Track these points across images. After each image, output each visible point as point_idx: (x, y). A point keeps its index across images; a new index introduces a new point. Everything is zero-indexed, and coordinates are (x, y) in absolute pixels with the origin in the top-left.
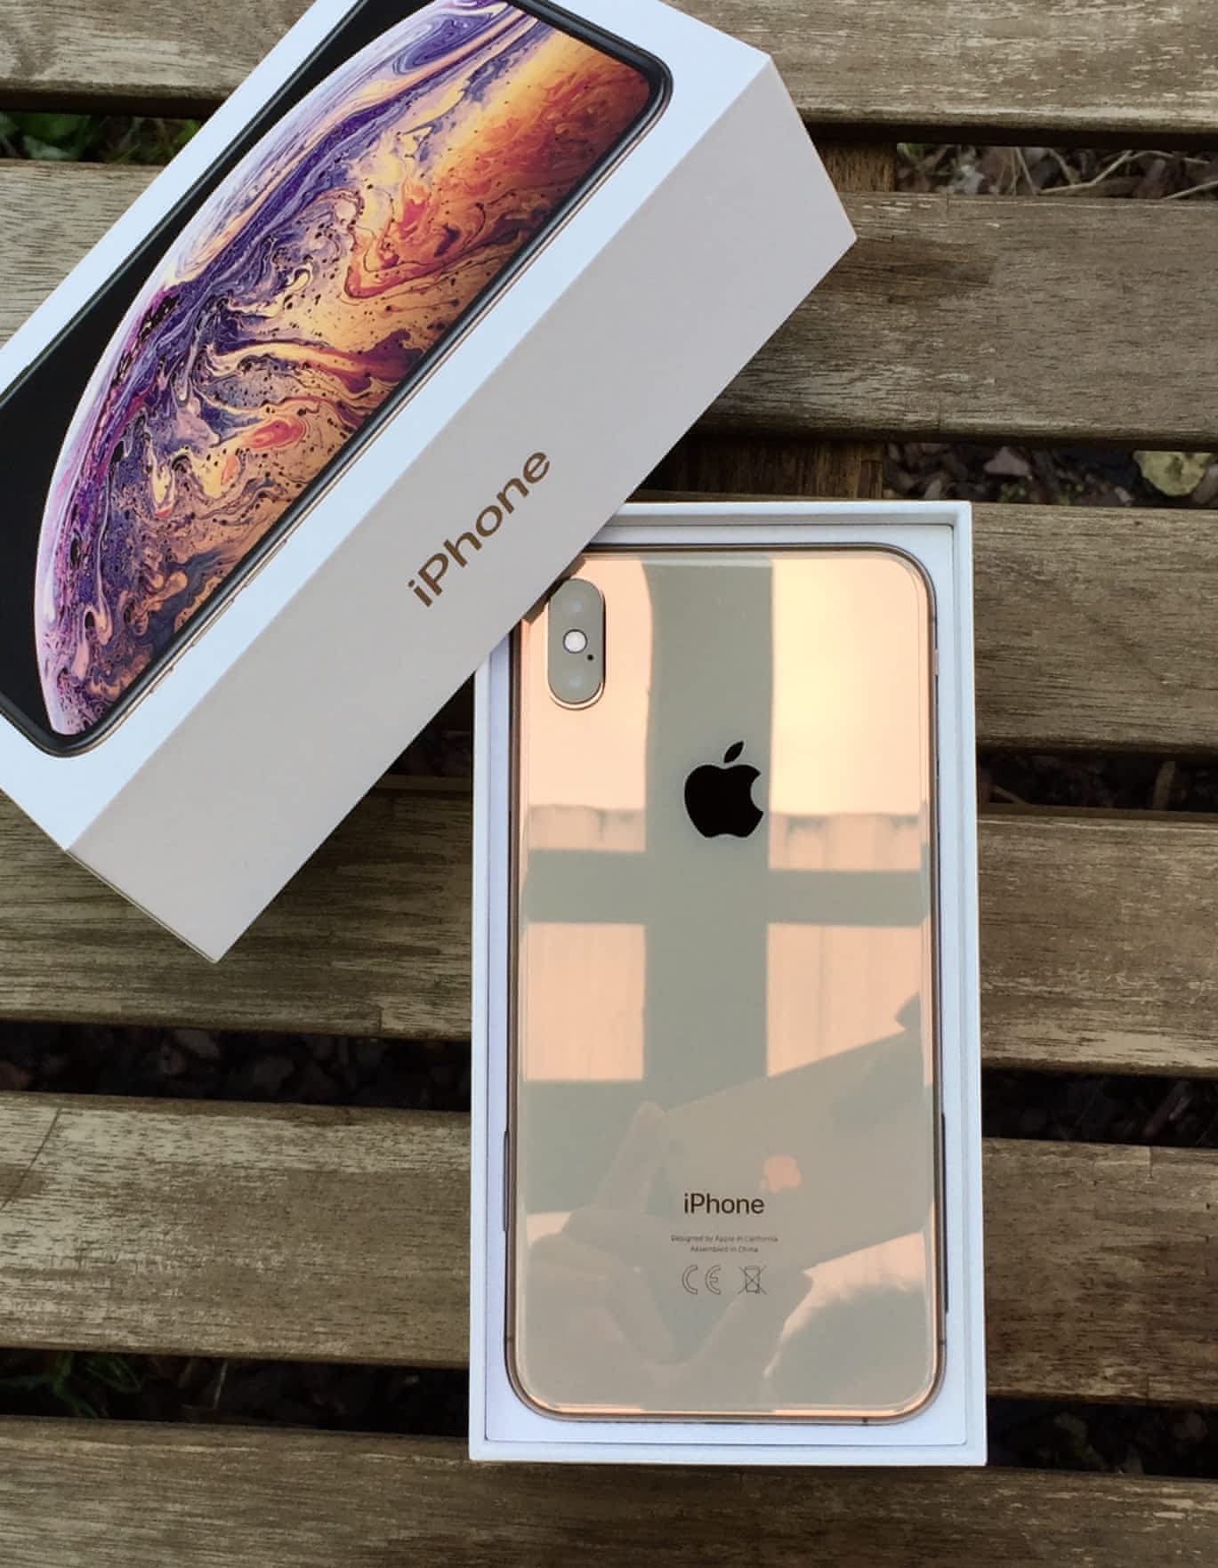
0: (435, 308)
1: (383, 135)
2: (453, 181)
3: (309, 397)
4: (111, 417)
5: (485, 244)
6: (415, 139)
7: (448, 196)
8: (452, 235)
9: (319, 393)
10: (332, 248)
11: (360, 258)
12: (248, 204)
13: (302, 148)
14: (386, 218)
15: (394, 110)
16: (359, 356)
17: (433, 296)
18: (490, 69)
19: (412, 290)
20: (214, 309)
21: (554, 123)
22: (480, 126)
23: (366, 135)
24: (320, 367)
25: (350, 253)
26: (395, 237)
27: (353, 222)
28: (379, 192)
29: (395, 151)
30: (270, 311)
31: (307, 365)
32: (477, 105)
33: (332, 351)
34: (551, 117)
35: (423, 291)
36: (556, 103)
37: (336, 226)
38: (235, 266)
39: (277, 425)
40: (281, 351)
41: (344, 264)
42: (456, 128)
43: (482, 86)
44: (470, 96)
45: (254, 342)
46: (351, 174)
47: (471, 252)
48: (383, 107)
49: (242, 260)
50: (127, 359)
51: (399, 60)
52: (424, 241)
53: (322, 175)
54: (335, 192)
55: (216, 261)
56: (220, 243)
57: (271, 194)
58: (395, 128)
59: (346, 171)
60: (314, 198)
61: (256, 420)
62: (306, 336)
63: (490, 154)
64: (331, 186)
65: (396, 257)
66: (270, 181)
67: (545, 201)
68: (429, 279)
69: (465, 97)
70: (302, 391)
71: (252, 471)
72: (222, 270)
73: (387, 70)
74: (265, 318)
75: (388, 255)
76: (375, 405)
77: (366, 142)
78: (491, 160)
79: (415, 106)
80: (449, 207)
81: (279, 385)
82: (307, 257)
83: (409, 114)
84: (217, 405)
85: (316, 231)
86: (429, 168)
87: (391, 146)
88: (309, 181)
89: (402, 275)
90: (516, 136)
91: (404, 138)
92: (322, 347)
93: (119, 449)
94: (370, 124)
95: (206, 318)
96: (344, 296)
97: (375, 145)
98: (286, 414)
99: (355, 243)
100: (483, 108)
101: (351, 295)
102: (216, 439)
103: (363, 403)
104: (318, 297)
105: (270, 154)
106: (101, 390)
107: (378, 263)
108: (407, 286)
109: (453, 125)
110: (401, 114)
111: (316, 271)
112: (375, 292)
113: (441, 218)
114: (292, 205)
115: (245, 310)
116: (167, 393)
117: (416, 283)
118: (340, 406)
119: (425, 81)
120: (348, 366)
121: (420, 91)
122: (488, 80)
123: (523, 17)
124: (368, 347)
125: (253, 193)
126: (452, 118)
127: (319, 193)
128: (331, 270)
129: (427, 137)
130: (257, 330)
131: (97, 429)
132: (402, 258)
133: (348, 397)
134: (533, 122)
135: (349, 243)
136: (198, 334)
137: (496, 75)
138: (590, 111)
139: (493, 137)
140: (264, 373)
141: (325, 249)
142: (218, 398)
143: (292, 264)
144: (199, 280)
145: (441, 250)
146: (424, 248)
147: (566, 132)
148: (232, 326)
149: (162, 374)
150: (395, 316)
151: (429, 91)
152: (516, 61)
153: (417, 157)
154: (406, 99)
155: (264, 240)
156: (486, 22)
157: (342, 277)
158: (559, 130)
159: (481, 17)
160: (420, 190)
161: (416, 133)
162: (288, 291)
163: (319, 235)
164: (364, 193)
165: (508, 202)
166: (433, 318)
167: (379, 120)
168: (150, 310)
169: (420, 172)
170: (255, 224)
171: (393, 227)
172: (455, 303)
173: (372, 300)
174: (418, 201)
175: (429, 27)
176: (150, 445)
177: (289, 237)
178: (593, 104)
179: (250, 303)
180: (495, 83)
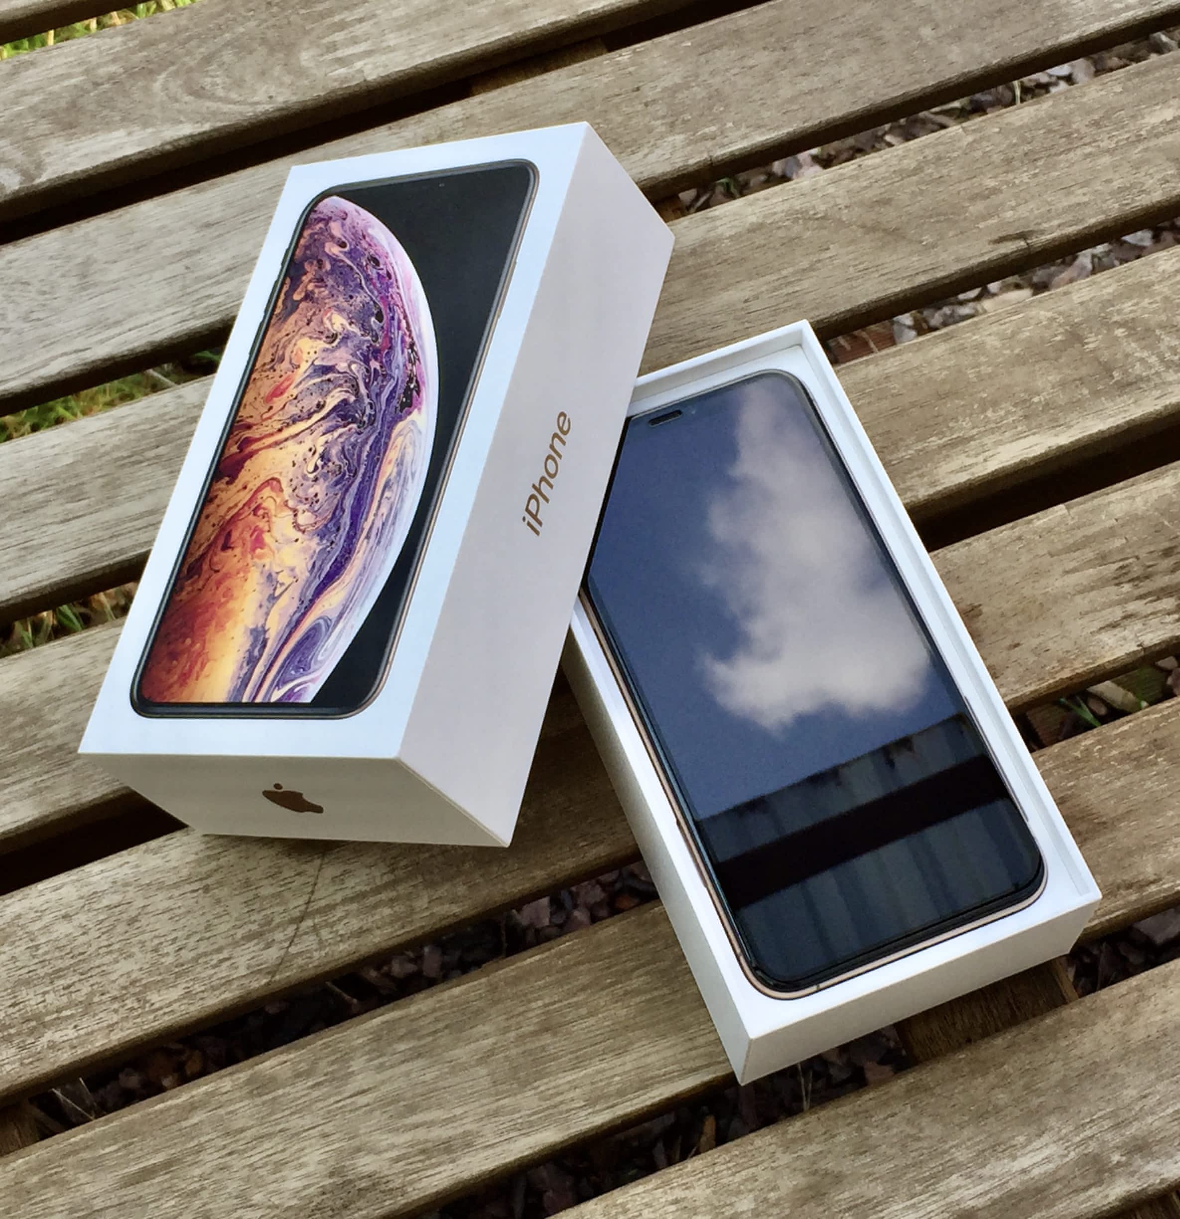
0: (218, 506)
1: (308, 574)
2: (242, 574)
3: (270, 418)
4: (399, 328)
5: (203, 556)
6: (282, 584)
7: (241, 565)
8: (226, 547)
9: (265, 423)
10: (301, 494)
11: (278, 500)
12: (387, 486)
13: (368, 537)
14: (275, 528)
15: (309, 594)
16: (251, 455)
17: (222, 511)
18: (256, 653)
19: (236, 505)
20: (365, 419)
21: (193, 643)
22: (242, 615)
23: (321, 568)
24: (272, 435)
25: (287, 498)
26: (262, 524)
27: (295, 515)
28: (288, 541)
29: (292, 570)
30: (323, 439)
31: (280, 430)
32: (252, 627)
33: (270, 446)
34: (198, 645)
35: (230, 509)
36: (199, 655)
37: (307, 506)
38: (367, 448)
39: (282, 394)
40: (302, 426)
41: (287, 491)
42: (257, 605)
43: (256, 640)
44: (260, 629)
45: (323, 418)
46: (316, 539)
47: (210, 546)
48: (319, 591)
49: (365, 454)
50: (414, 359)
51: (328, 626)
52: (242, 533)
53: (338, 529)
54: (320, 525)
55: (386, 444)
56: (392, 455)
57: (372, 501)
58: (301, 582)
59: (321, 539)
60: (334, 513)
61: (297, 386)
62: (290, 443)
63: (227, 602)
64: (326, 526)
65: (255, 514)
66: (379, 507)
67: (178, 598)
68: (228, 518)
69: (263, 627)
70: (276, 417)
71: (285, 365)
72: (377, 441)
73: (334, 616)
74: (324, 434)
75: (261, 512)
76: (230, 442)
77: (317, 565)
78: (223, 600)
79: (296, 603)
80: (236, 559)
81: (293, 410)
82: (316, 480)
83: (297, 596)
84: (328, 377)
85: (319, 497)
86: (262, 573)
87: (297, 571)
88: (346, 520)
89: (246, 508)
90: (214, 623)
91: (292, 580)
92: (277, 443)
93: (379, 317)
94: (323, 576)
95: (368, 411)
96: (276, 476)
97: (310, 566)
98: (278, 403)
99: (286, 505)
100: (246, 628)
101: (273, 479)
102: (316, 363)
103: (237, 438)
104: (294, 465)
105: (394, 524)
106: (420, 336)
107: (265, 505)
108: (240, 505)
109: (261, 606)
110: (303, 594)
111: (305, 477)
112: (259, 490)
113: (238, 551)
114: (349, 502)
115: (341, 430)
116: (366, 361)
117: (235, 510)
118: (249, 427)
119: (298, 622)
120: (255, 446)
121: (298, 615)
122: (253, 646)
123: (255, 698)
124: (248, 464)
125: (387, 494)
126: (264, 610)
127: (332, 519)
128: (294, 483)
129: (275, 589)
130: (326, 425)
131: (405, 317)
132: (251, 516)
133: (247, 434)
134: (207, 637)
135: (291, 504)
136: (367, 401)
137: (250, 652)
138: (175, 662)
139: (229, 615)
140: (305, 410)
141: (305, 491)
142: (329, 380)
143: (325, 470)
144: (391, 428)
145: (229, 535)
146: (240, 530)
147: (184, 642)
148: (344, 418)
149: (378, 368)
150: (240, 486)
151: (292, 617)
152: (241, 667)
153: (274, 575)
154: (306, 603)
155: (355, 474)
156: (280, 682)
157: (284, 484)
158: (188, 641)
159: (285, 683)
160: (260, 557)
161: (284, 588)
162: (317, 456)
163: (316, 495)
164: (299, 535)
165: (201, 583)
166: (217, 501)
167: (317, 582)
168: (418, 393)
169: (267, 568)
170: (371, 477)
171: (267, 528)
172: (207, 517)
173: (258, 484)
174: (258, 551)
175: (320, 658)
176: (359, 333)
177: (337, 483)
178: (175, 667)
179: (340, 436)
180: (247, 646)
